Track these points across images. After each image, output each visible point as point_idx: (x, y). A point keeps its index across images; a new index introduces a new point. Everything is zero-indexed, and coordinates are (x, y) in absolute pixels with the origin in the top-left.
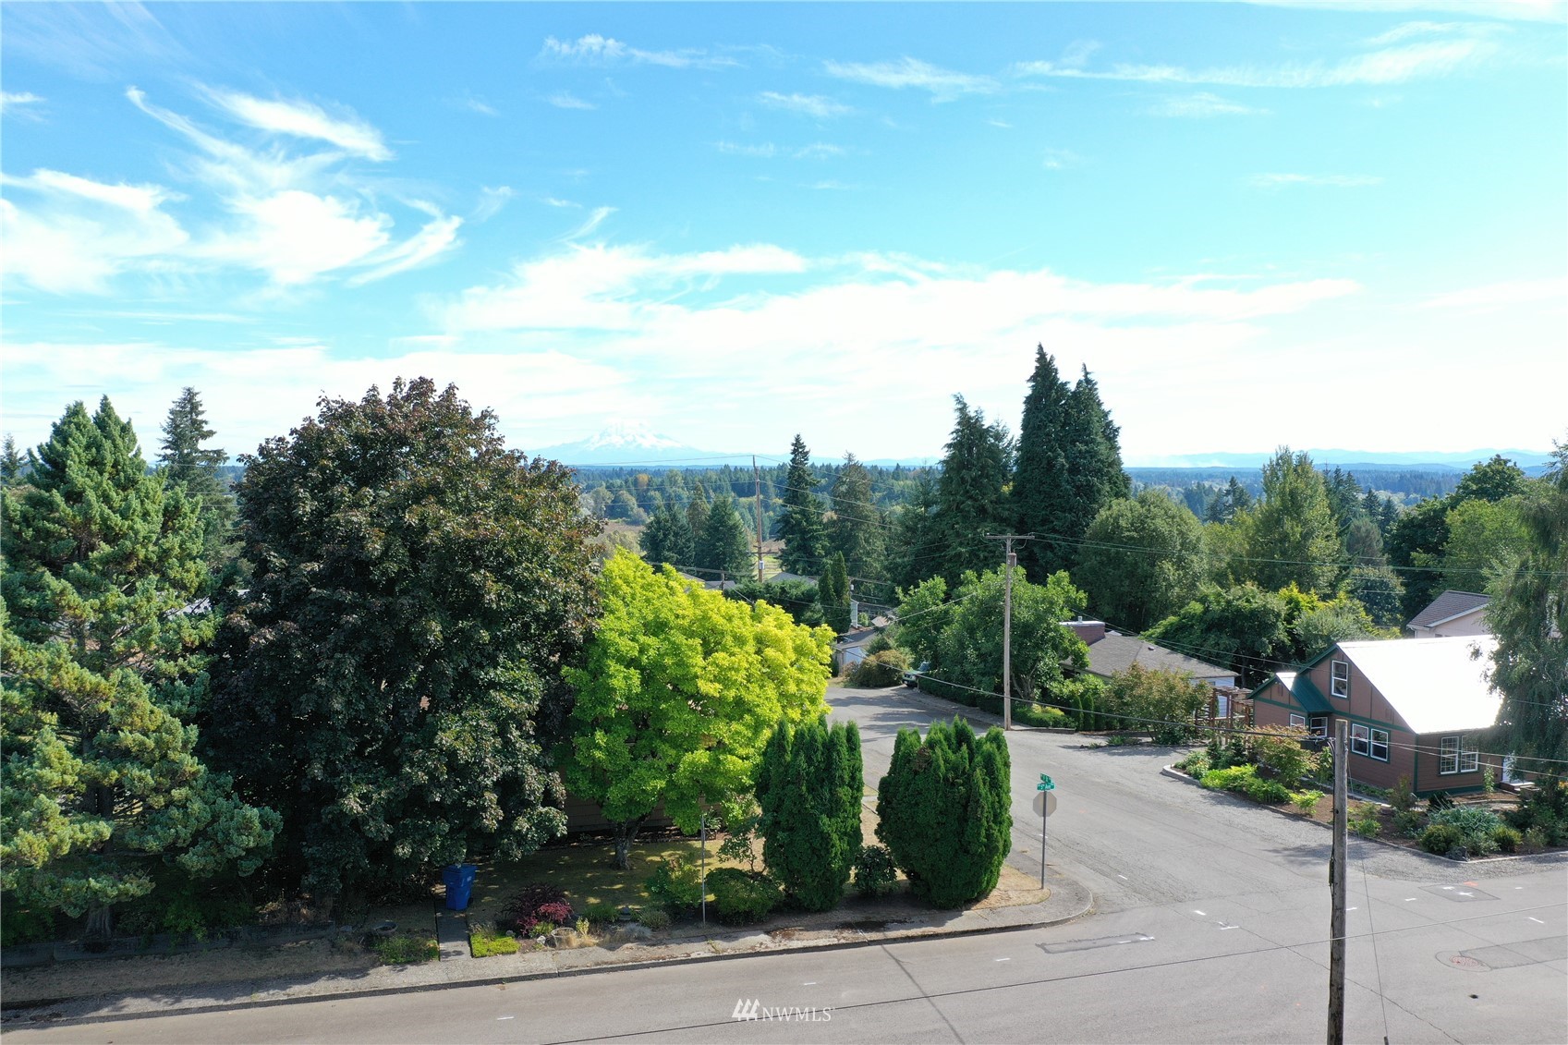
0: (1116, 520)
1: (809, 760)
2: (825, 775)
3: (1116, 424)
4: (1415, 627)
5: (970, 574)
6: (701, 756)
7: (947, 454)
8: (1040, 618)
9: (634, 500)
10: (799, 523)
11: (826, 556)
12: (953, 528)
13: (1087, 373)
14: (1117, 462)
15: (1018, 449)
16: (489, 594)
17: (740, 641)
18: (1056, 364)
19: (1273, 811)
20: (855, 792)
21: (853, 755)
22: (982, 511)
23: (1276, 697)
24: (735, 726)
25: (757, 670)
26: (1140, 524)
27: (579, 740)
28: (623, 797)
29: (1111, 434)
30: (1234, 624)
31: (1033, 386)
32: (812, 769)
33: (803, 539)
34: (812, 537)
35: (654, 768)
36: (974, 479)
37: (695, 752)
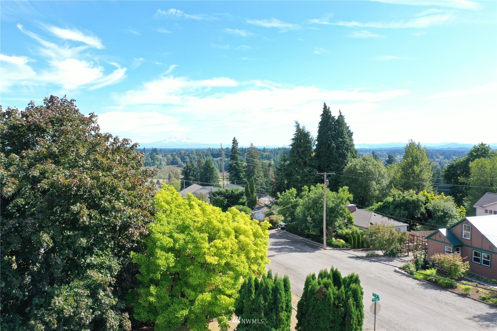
0: (355, 166)
1: (265, 299)
2: (273, 306)
3: (352, 131)
4: (476, 207)
5: (306, 187)
6: (207, 296)
7: (292, 142)
8: (337, 205)
9: (180, 159)
10: (235, 167)
11: (244, 178)
12: (295, 169)
13: (341, 113)
14: (353, 145)
15: (317, 140)
16: (82, 217)
17: (228, 234)
18: (331, 110)
19: (451, 292)
20: (288, 313)
21: (287, 294)
22: (305, 163)
23: (438, 238)
24: (225, 278)
25: (236, 248)
26: (363, 167)
27: (142, 291)
28: (165, 321)
29: (350, 134)
30: (406, 206)
31: (322, 118)
32: (267, 304)
33: (236, 172)
34: (240, 171)
35: (182, 303)
36: (302, 151)
37: (204, 293)
